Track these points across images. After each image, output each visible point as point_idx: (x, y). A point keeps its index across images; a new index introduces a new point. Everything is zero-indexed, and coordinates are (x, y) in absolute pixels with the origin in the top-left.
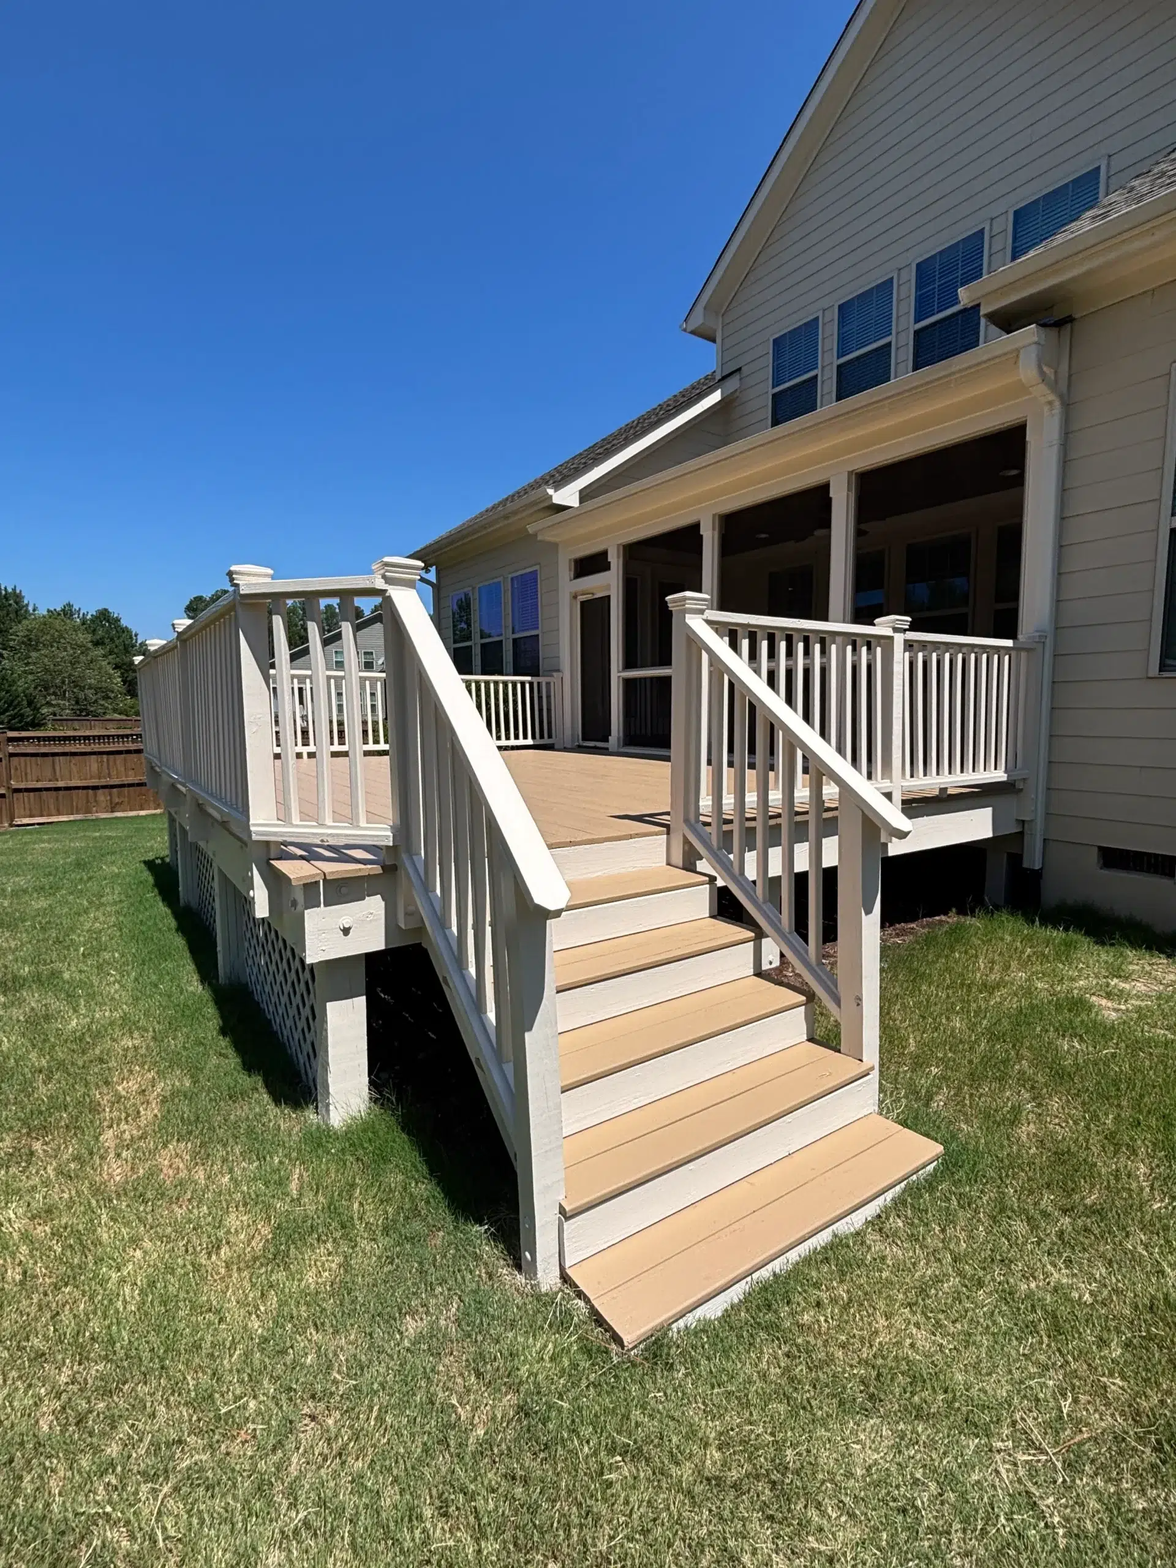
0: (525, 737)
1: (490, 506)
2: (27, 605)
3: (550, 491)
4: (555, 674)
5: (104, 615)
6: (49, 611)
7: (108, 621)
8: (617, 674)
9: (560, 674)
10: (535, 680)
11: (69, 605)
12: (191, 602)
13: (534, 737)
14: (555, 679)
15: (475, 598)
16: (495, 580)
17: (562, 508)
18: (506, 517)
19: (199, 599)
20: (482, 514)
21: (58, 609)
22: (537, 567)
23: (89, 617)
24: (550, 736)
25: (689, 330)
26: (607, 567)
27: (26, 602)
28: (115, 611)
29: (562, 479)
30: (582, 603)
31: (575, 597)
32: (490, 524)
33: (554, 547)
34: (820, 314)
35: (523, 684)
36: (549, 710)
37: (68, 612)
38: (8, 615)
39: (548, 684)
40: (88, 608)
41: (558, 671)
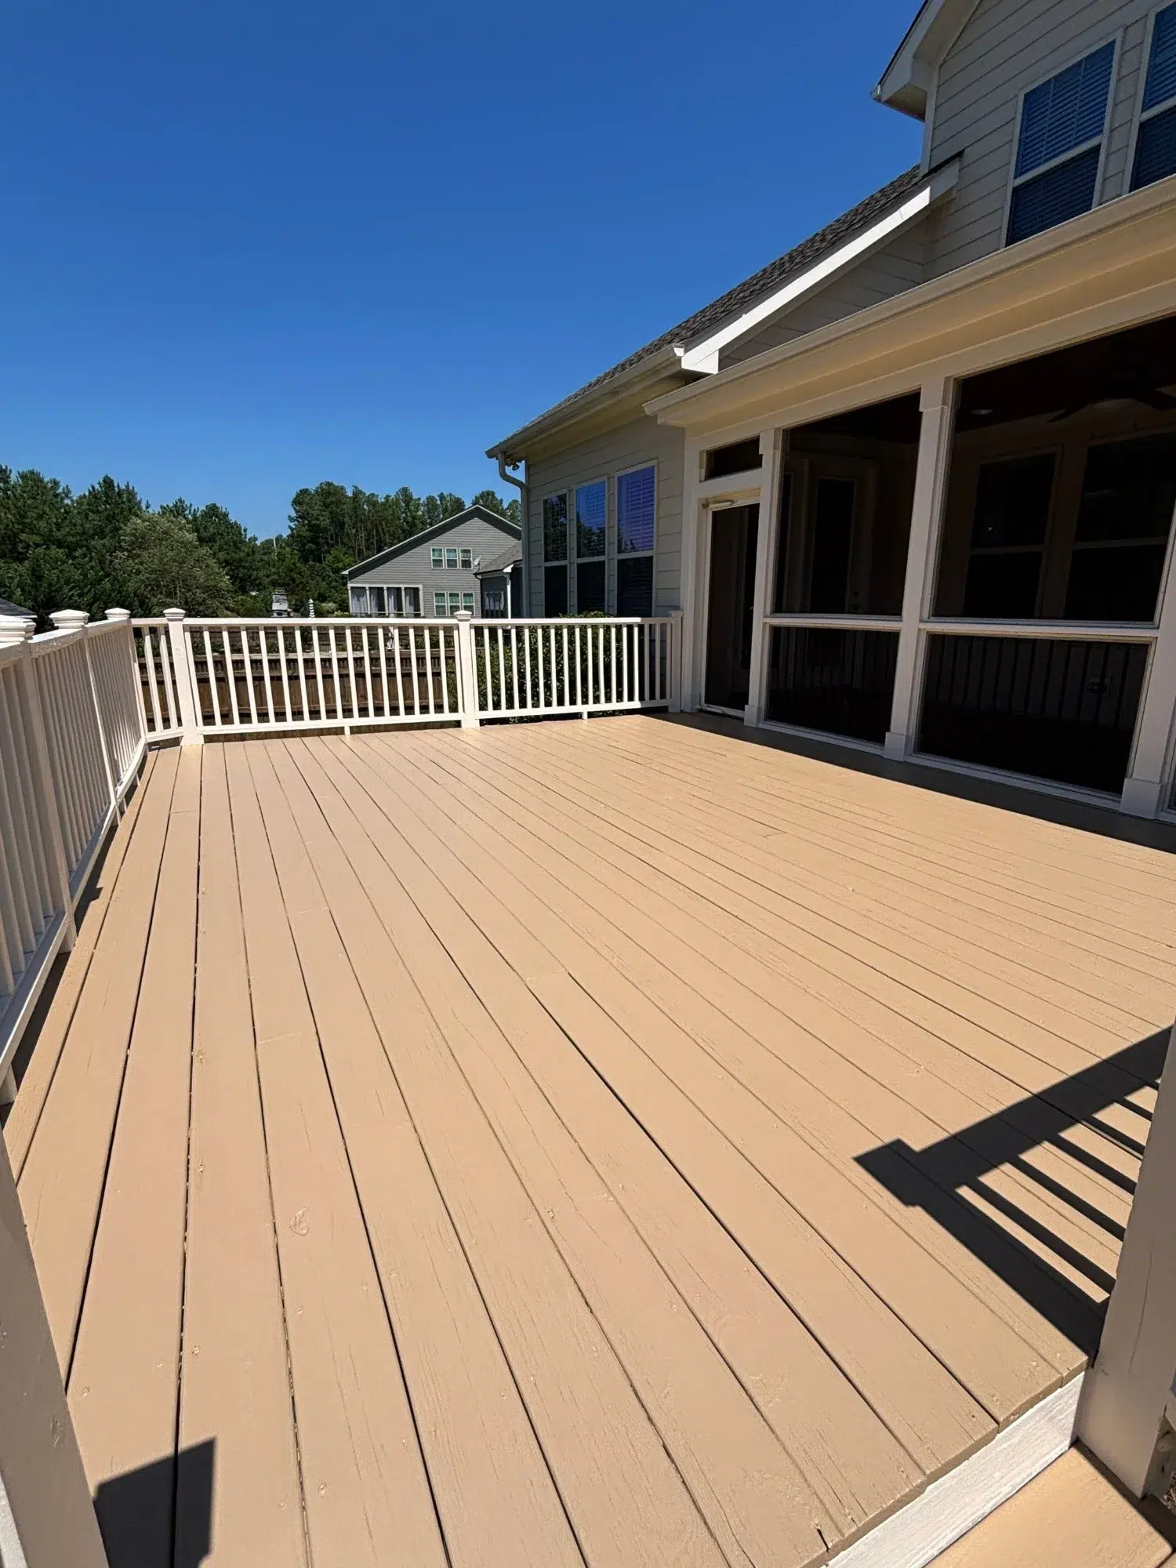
0: (631, 698)
1: (593, 380)
2: (140, 502)
3: (679, 352)
4: (673, 613)
5: (213, 511)
6: (162, 507)
7: (217, 517)
8: (763, 620)
9: (679, 614)
10: (647, 621)
11: (180, 500)
12: (298, 495)
13: (642, 698)
14: (674, 618)
15: (572, 501)
16: (597, 480)
17: (695, 377)
18: (615, 392)
19: (304, 492)
20: (584, 390)
21: (171, 505)
22: (653, 463)
23: (199, 513)
24: (663, 696)
25: (884, 98)
26: (755, 462)
27: (139, 499)
28: (223, 506)
29: (693, 335)
30: (715, 514)
31: (705, 506)
32: (594, 402)
33: (678, 434)
34: (1118, 36)
35: (630, 627)
36: (663, 658)
37: (178, 509)
38: (122, 512)
39: (663, 626)
40: (198, 504)
41: (677, 608)
